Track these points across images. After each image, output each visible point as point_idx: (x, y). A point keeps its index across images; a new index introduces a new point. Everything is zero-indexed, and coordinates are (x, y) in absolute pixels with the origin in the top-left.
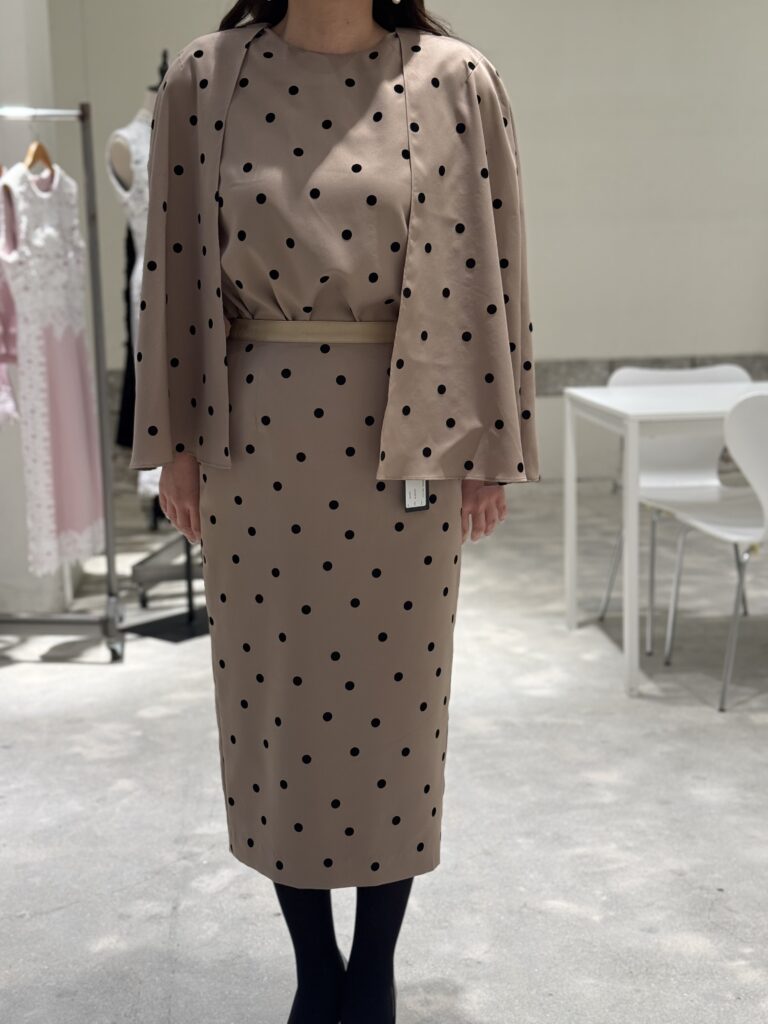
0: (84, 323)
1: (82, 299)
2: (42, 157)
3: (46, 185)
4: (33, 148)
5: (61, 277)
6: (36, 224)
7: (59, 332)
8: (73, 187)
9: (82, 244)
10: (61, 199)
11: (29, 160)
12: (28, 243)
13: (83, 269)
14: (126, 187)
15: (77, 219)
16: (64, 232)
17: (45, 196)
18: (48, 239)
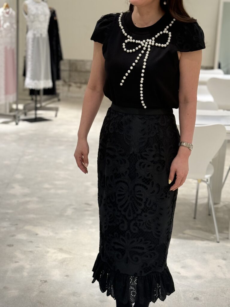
0: (14, 46)
1: (14, 40)
2: (7, 7)
3: (8, 13)
4: (5, 4)
5: (9, 35)
6: (5, 22)
7: (9, 48)
8: (14, 13)
9: (15, 26)
10: (11, 16)
11: (4, 7)
12: (3, 27)
13: (15, 33)
14: (26, 14)
15: (14, 21)
16: (11, 24)
17: (7, 16)
18: (8, 26)
